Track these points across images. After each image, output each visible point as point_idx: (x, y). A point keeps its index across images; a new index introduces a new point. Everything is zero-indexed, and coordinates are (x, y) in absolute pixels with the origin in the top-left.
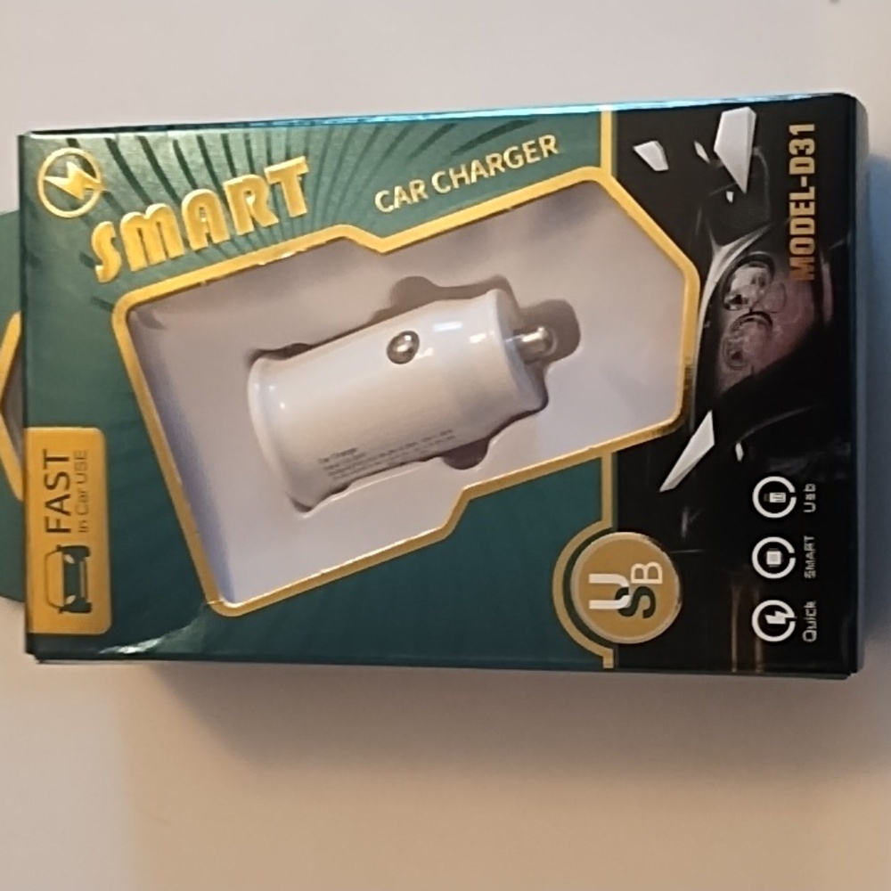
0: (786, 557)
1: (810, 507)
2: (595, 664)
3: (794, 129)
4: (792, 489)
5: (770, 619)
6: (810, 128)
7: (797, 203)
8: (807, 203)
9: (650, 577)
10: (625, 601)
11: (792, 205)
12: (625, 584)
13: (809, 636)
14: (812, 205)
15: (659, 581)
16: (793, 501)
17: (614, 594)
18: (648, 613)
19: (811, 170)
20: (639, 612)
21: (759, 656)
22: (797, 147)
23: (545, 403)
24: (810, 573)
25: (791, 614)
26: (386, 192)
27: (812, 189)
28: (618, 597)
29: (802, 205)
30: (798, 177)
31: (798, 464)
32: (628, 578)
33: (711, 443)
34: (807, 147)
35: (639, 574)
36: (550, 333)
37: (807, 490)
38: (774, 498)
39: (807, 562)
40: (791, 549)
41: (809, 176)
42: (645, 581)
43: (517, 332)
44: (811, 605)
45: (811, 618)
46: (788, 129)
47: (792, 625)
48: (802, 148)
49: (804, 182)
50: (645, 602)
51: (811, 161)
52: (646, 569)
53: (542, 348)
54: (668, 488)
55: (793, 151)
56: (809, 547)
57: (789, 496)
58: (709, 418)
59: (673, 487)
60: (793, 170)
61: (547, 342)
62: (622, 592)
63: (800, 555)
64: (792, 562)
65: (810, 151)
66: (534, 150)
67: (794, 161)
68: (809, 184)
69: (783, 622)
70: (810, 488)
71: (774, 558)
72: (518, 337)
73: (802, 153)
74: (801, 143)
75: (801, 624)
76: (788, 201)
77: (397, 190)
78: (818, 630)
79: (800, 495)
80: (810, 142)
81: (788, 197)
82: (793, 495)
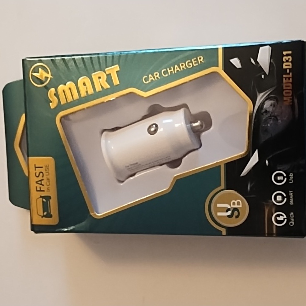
0: (283, 198)
1: (291, 181)
2: (220, 233)
3: (285, 53)
4: (285, 175)
5: (278, 219)
6: (290, 52)
7: (286, 78)
8: (289, 78)
9: (238, 205)
10: (229, 213)
11: (284, 79)
12: (229, 207)
13: (291, 224)
14: (291, 79)
15: (241, 206)
16: (286, 179)
17: (225, 211)
18: (237, 217)
19: (290, 67)
20: (234, 216)
21: (274, 231)
22: (286, 59)
23: (201, 146)
24: (292, 203)
25: (285, 217)
26: (146, 77)
27: (291, 74)
28: (227, 211)
29: (287, 79)
30: (286, 69)
31: (287, 167)
32: (230, 205)
33: (257, 160)
34: (289, 59)
35: (234, 204)
36: (202, 123)
37: (290, 175)
38: (279, 178)
39: (291, 199)
40: (285, 195)
41: (289, 69)
42: (236, 206)
43: (191, 122)
44: (292, 214)
45: (292, 218)
46: (282, 53)
47: (286, 220)
48: (287, 59)
49: (288, 71)
50: (236, 213)
51: (290, 64)
52: (236, 202)
53: (200, 128)
54: (243, 175)
55: (284, 60)
56: (291, 194)
57: (284, 177)
58: (257, 151)
59: (245, 175)
60: (284, 67)
61: (201, 126)
62: (228, 210)
63: (288, 197)
64: (286, 199)
65: (290, 60)
66: (196, 62)
67: (284, 64)
68: (290, 71)
69: (282, 219)
70: (291, 175)
71: (279, 198)
72: (191, 124)
73: (287, 61)
74: (287, 58)
75: (289, 220)
76: (283, 78)
77: (150, 76)
78: (294, 222)
79: (288, 177)
80: (290, 57)
81: (283, 76)
82: (285, 177)
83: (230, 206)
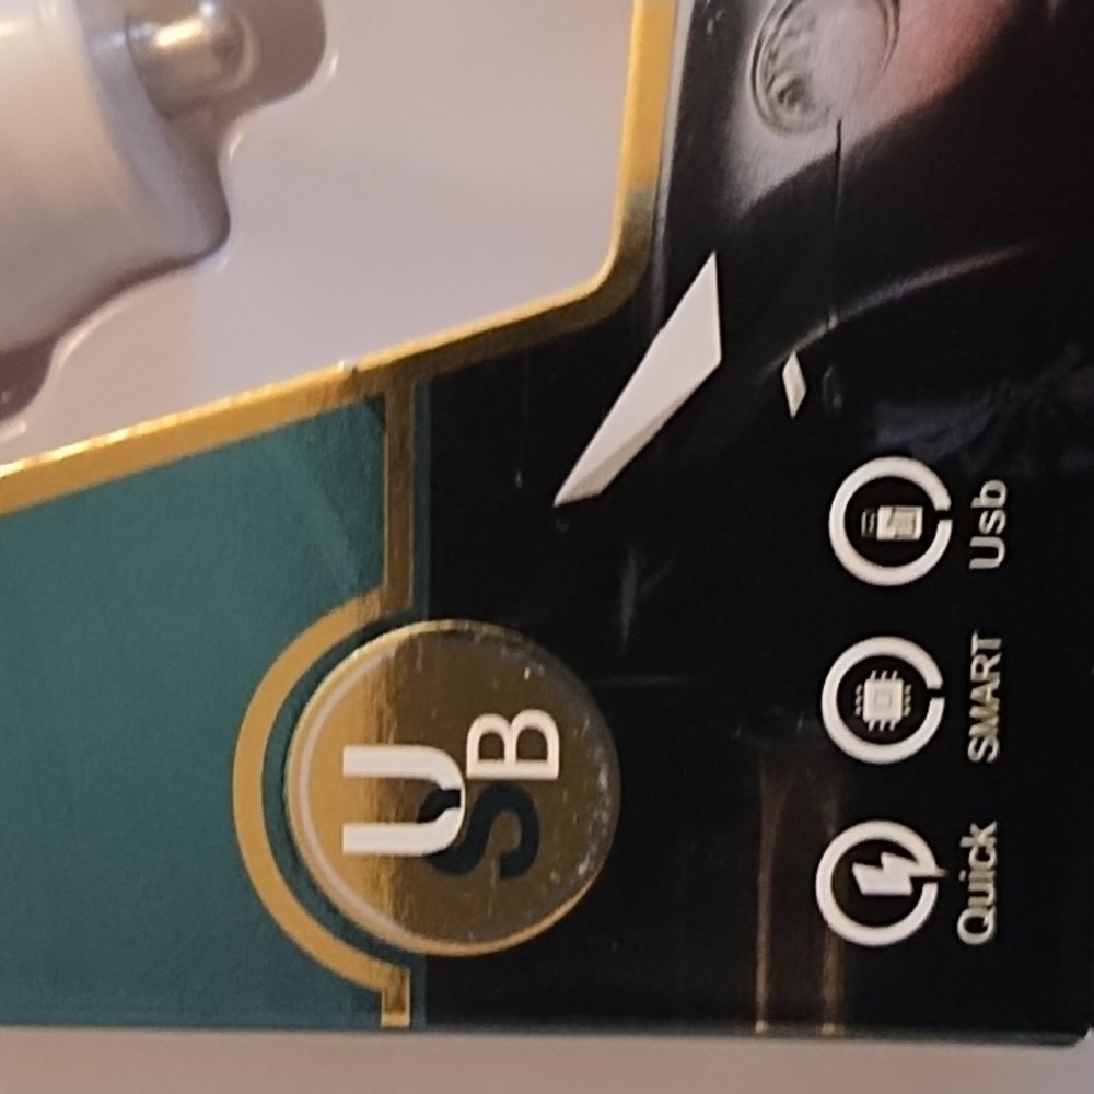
0: (919, 697)
1: (991, 553)
4: (941, 500)
5: (868, 880)
9: (522, 755)
10: (449, 825)
12: (445, 774)
13: (976, 925)
15: (549, 768)
16: (944, 530)
18: (514, 865)
21: (830, 992)
24: (984, 740)
25: (927, 864)
28: (428, 813)
33: (715, 359)
35: (492, 747)
37: (982, 500)
39: (975, 712)
40: (933, 678)
42: (511, 767)
44: (982, 837)
45: (982, 876)
47: (930, 893)
50: (506, 832)
52: (510, 737)
54: (580, 494)
56: (985, 670)
57: (932, 518)
59: (598, 486)
61: (227, 50)
63: (958, 690)
64: (937, 707)
69: (906, 888)
70: (992, 497)
71: (883, 700)
75: (954, 895)
78: (1000, 905)
79: (965, 518)
82: (943, 515)
83: (461, 764)
